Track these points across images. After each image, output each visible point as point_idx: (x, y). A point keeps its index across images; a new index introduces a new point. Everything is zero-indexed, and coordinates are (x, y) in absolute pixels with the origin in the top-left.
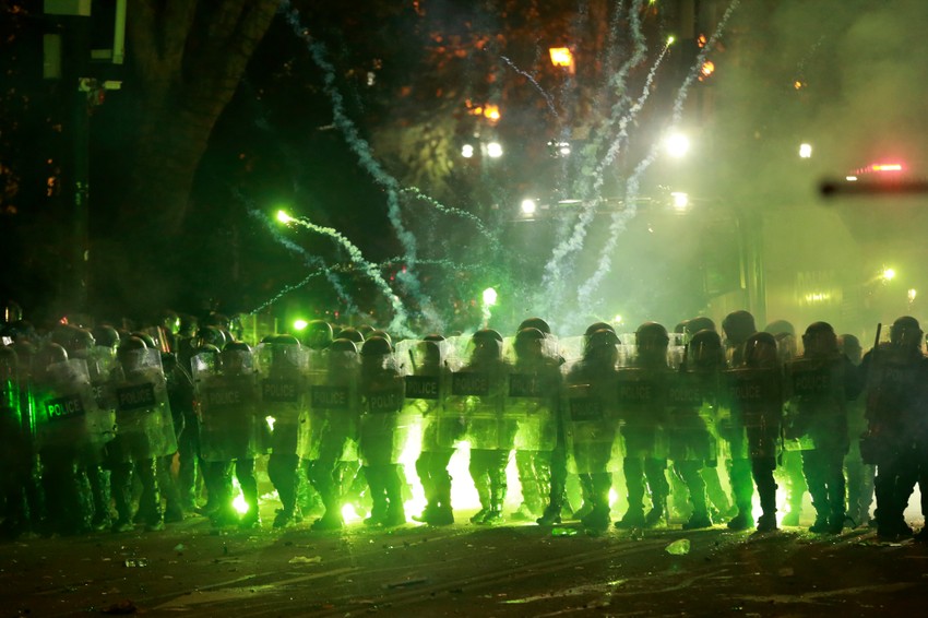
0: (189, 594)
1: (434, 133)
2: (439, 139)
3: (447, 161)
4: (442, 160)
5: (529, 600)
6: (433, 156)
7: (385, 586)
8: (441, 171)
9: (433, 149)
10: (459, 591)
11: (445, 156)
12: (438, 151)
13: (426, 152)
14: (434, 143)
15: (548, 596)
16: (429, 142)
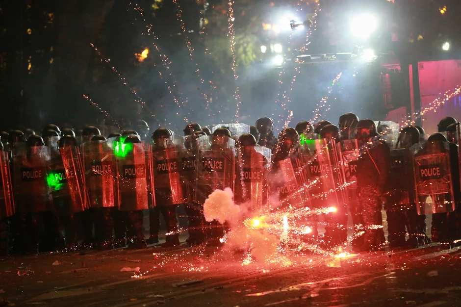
0: (48, 292)
1: (245, 40)
2: (248, 43)
3: (252, 54)
4: (249, 54)
5: (265, 293)
6: (245, 52)
7: (174, 285)
8: (250, 60)
9: (245, 48)
10: (221, 288)
11: (251, 51)
12: (248, 49)
13: (241, 50)
14: (245, 45)
15: (278, 291)
16: (243, 44)
